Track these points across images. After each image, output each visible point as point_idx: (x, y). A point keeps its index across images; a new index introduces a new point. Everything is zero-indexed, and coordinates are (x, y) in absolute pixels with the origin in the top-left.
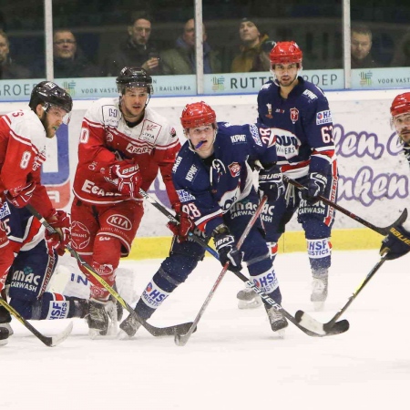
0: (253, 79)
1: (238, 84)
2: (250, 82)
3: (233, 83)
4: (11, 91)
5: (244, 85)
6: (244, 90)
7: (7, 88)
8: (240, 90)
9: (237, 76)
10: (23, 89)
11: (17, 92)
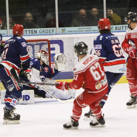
0: (123, 27)
1: (118, 29)
2: (122, 28)
3: (116, 28)
4: (45, 32)
5: (120, 29)
6: (120, 31)
7: (43, 31)
8: (118, 30)
9: (118, 26)
10: (49, 31)
11: (47, 32)
